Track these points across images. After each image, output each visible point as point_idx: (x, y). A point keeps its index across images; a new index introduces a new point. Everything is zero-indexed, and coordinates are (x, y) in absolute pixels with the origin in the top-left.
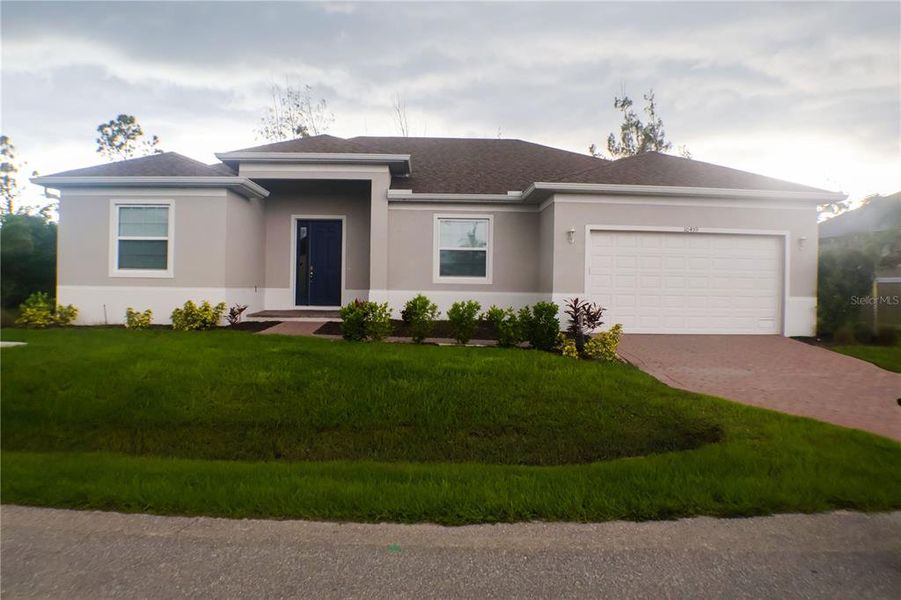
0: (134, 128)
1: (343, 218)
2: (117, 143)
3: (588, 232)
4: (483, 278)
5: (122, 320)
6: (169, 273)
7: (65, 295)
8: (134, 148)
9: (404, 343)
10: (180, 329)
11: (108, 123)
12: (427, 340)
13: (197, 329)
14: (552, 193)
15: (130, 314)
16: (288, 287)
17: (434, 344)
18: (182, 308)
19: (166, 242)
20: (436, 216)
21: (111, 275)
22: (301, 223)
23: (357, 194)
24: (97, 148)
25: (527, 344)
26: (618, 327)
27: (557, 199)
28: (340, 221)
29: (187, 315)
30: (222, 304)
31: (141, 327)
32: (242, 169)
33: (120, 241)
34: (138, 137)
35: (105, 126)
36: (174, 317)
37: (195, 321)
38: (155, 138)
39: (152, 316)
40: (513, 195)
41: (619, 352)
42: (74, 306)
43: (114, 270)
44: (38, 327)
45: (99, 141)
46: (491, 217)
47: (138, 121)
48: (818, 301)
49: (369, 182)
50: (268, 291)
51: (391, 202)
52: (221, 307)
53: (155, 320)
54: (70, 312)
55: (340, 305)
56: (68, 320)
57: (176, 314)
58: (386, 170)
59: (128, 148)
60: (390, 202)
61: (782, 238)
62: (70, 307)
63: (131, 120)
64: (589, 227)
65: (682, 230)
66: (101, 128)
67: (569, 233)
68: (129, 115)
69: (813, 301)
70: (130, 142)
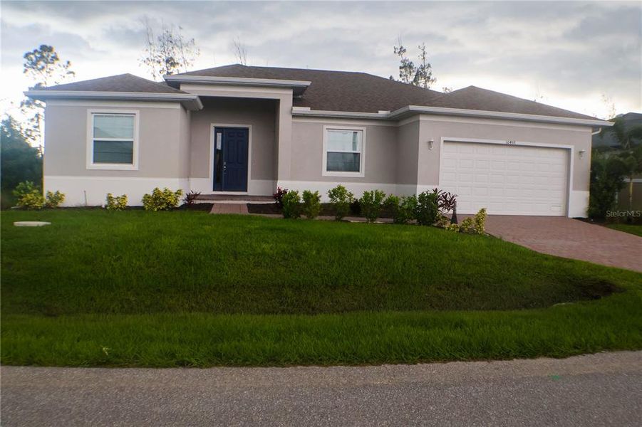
0: (52, 55)
1: (250, 127)
2: (39, 67)
3: (442, 142)
4: (357, 173)
5: (104, 202)
6: (134, 166)
7: (52, 184)
8: (53, 70)
9: (326, 220)
10: (151, 210)
11: (32, 52)
12: (345, 218)
13: (163, 209)
14: (418, 113)
15: (110, 198)
16: (208, 177)
17: (347, 221)
18: (151, 194)
19: (132, 142)
20: (325, 127)
21: (87, 168)
22: (217, 130)
23: (268, 110)
24: (23, 70)
25: (415, 221)
26: (483, 210)
27: (422, 118)
28: (247, 129)
29: (155, 199)
30: (180, 190)
31: (121, 208)
32: (182, 88)
33: (95, 141)
34: (56, 62)
35: (30, 53)
36: (144, 201)
37: (162, 204)
38: (68, 63)
39: (128, 199)
40: (382, 113)
41: (486, 228)
42: (61, 193)
43: (90, 164)
44: (36, 209)
45: (25, 65)
46: (364, 129)
47: (55, 50)
48: (590, 193)
49: (279, 100)
50: (192, 180)
51: (295, 116)
52: (178, 193)
53: (131, 202)
54: (58, 197)
55: (246, 191)
56: (57, 203)
57: (146, 198)
58: (291, 92)
59: (48, 70)
60: (293, 116)
61: (568, 150)
62: (58, 193)
63: (50, 49)
64: (443, 139)
65: (505, 142)
66: (27, 56)
67: (430, 143)
68: (48, 45)
69: (587, 194)
70: (50, 66)
